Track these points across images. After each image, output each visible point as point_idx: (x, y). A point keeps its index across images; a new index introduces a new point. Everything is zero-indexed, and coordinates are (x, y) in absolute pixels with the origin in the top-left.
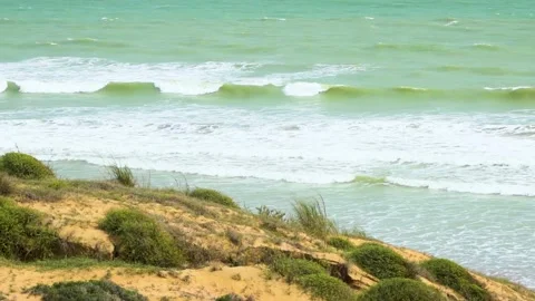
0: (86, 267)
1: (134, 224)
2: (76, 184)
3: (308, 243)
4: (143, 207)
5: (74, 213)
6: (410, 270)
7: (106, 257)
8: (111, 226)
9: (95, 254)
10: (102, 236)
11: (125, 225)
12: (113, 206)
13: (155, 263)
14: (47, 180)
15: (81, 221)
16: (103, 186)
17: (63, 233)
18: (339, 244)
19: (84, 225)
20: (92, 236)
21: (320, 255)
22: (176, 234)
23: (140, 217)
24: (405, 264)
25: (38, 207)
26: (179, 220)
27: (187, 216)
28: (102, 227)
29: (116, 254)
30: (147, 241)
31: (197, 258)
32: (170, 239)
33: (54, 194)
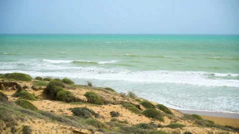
0: (81, 104)
1: (92, 95)
2: (79, 86)
3: (131, 100)
4: (94, 91)
5: (79, 92)
6: (153, 107)
7: (86, 102)
8: (87, 95)
9: (83, 101)
10: (85, 97)
11: (90, 95)
12: (87, 91)
13: (97, 104)
14: (73, 85)
15: (80, 94)
16: (85, 86)
17: (76, 97)
18: (138, 100)
19: (81, 95)
20: (82, 97)
21: (133, 103)
22: (102, 97)
23: (93, 93)
24: (153, 105)
25: (71, 91)
26: (102, 94)
27: (104, 93)
28: (85, 95)
29: (88, 101)
30: (95, 99)
31: (106, 103)
32: (100, 98)
33: (75, 88)
